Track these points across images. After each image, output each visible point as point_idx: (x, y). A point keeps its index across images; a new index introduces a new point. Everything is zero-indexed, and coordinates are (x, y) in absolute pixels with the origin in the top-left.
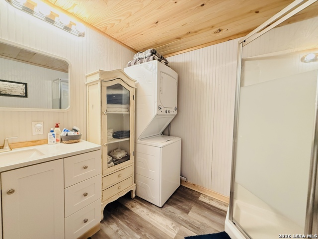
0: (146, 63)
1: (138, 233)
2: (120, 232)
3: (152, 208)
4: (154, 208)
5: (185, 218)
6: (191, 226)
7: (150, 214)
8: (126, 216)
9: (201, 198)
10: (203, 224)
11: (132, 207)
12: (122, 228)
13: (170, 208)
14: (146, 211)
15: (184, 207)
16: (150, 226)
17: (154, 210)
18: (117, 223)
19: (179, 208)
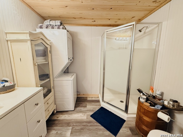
0: (56, 29)
1: (69, 127)
2: (59, 132)
3: (69, 113)
4: (70, 112)
5: (86, 109)
6: (90, 111)
7: (70, 116)
8: (57, 123)
9: (88, 99)
10: (94, 108)
11: (58, 118)
12: (59, 130)
13: (78, 109)
14: (67, 116)
15: (83, 105)
16: (73, 120)
17: (71, 113)
18: (54, 130)
19: (82, 107)
